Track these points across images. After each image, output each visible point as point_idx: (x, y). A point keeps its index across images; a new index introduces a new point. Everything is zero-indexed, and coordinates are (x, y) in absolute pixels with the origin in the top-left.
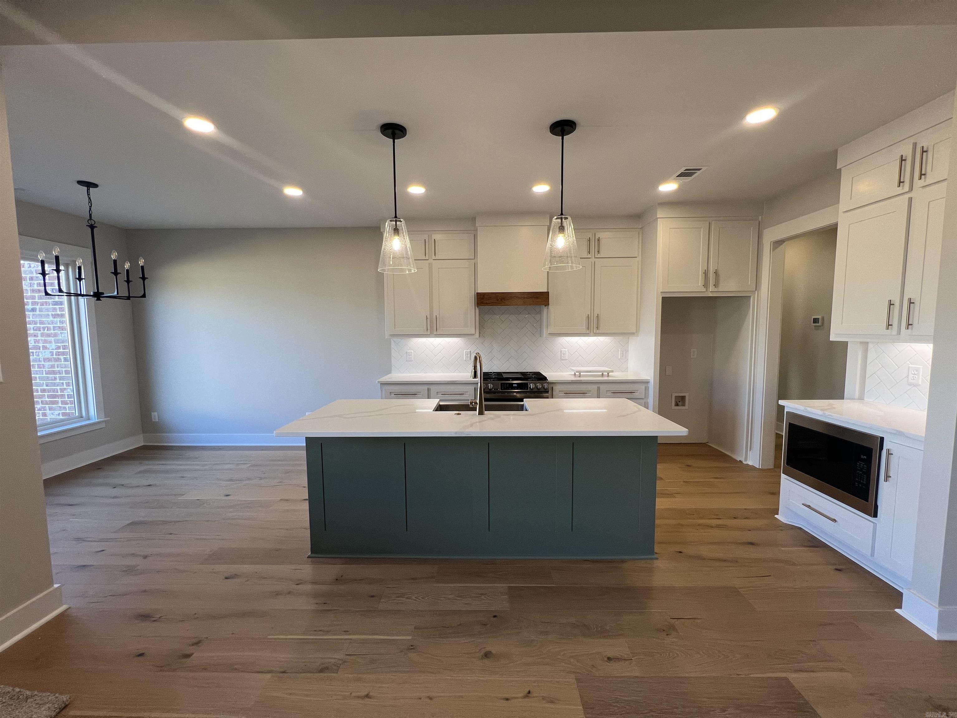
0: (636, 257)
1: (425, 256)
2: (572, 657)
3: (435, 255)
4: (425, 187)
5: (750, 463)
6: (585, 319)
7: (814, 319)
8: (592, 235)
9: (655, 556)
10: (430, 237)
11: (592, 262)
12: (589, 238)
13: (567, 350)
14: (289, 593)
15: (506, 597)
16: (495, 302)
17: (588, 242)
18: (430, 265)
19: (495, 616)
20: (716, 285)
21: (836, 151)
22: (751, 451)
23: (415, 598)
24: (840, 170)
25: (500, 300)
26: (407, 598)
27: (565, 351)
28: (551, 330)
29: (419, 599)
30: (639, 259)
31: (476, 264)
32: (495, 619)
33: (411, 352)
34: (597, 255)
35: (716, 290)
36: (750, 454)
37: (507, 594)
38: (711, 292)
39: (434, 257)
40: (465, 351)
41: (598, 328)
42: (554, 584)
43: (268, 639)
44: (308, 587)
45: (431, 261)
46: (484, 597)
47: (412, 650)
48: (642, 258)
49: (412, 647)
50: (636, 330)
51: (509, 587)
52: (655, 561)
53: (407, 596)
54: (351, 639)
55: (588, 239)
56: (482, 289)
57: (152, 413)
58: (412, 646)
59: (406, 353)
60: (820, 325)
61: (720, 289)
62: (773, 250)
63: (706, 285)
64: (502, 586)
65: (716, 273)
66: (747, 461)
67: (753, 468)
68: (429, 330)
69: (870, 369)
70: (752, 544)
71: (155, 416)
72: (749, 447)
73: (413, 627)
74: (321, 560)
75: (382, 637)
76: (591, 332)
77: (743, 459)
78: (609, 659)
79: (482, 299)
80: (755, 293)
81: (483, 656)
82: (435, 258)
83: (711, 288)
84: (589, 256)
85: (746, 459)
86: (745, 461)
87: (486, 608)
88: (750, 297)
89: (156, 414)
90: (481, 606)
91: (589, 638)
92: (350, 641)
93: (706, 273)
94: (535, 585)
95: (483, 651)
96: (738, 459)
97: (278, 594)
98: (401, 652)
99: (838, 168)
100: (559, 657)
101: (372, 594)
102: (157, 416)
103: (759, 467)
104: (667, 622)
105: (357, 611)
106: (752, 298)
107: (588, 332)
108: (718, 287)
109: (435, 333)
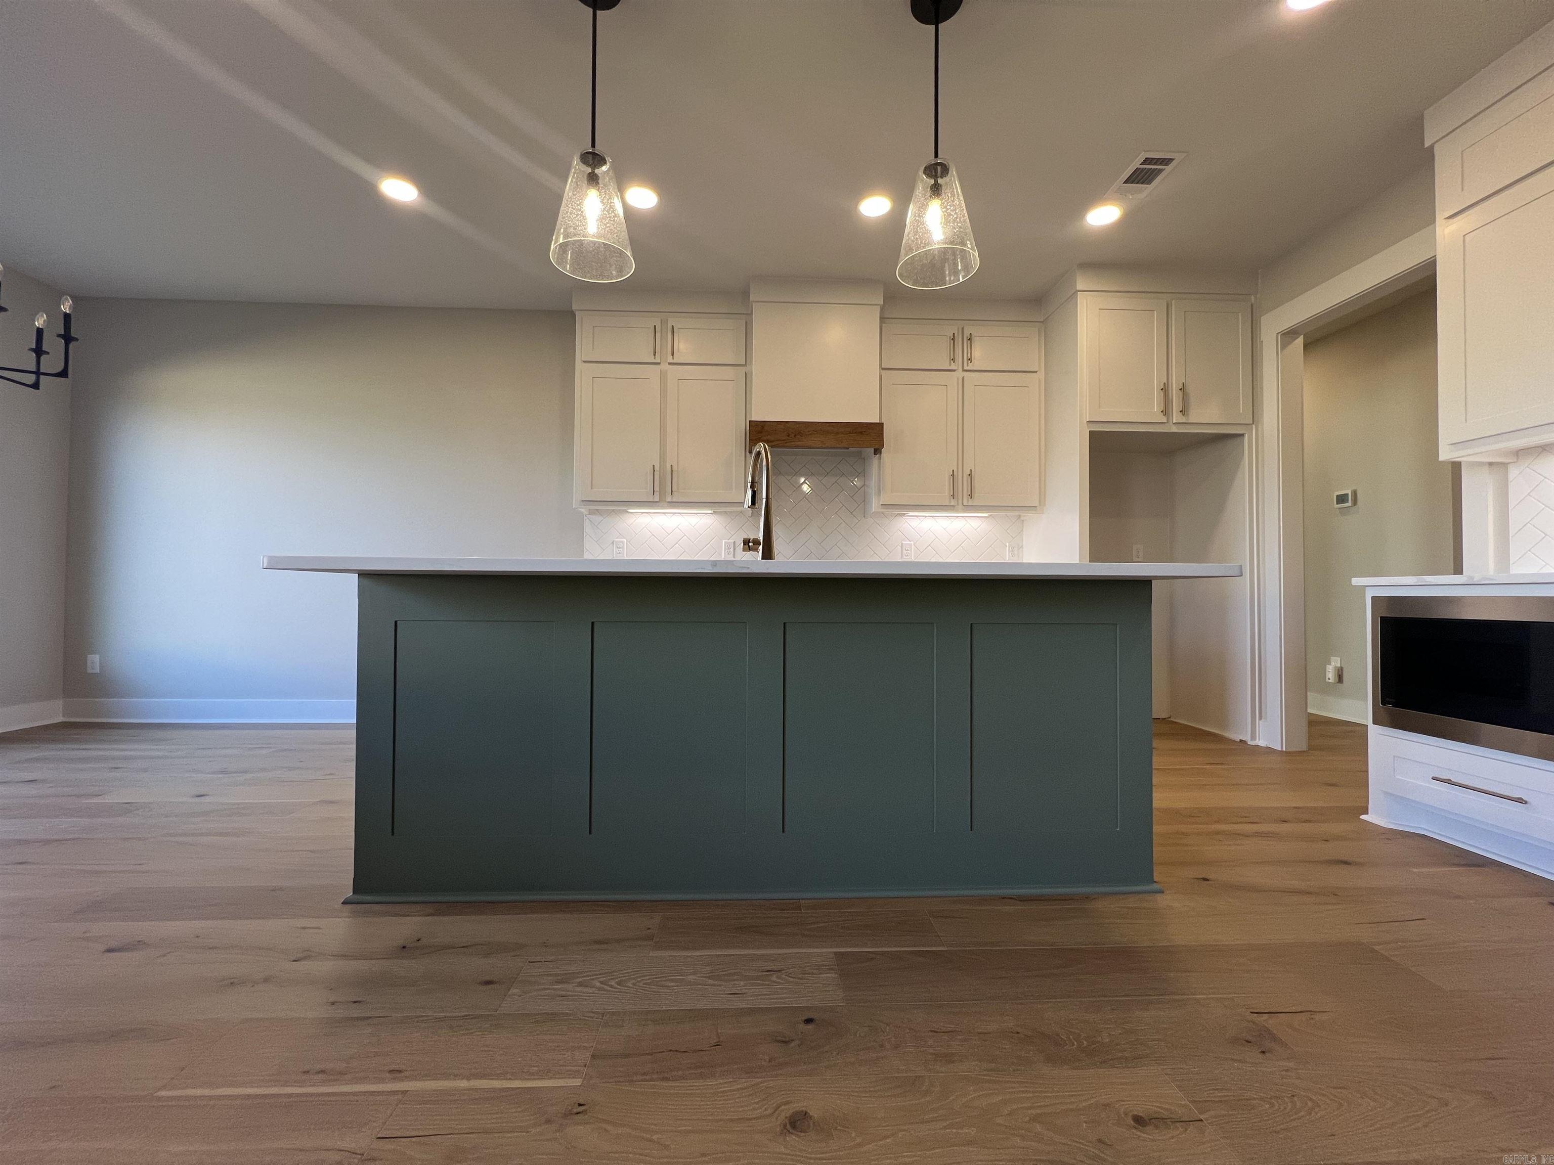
0: (1036, 372)
1: (655, 355)
2: (1035, 1119)
3: (673, 355)
4: (660, 195)
5: (1262, 743)
6: (947, 479)
7: (1337, 496)
8: (958, 331)
9: (1155, 886)
10: (664, 322)
11: (958, 379)
12: (954, 334)
13: (912, 542)
14: (266, 980)
15: (833, 975)
16: (783, 438)
17: (950, 342)
18: (663, 376)
19: (809, 1021)
20: (1183, 412)
21: (1421, 118)
22: (1263, 720)
23: (598, 984)
24: (1432, 147)
25: (792, 435)
26: (580, 984)
27: (908, 544)
28: (886, 498)
29: (611, 986)
30: (1041, 375)
31: (748, 376)
32: (810, 1027)
33: (623, 542)
34: (968, 366)
35: (1184, 421)
36: (1260, 725)
37: (832, 969)
38: (1175, 424)
39: (670, 360)
40: (724, 541)
41: (971, 496)
42: (943, 945)
43: (159, 1099)
44: (324, 968)
45: (664, 366)
46: (777, 977)
47: (580, 1117)
48: (1046, 374)
49: (581, 1109)
50: (1040, 501)
51: (835, 953)
52: (1159, 897)
53: (581, 980)
54: (405, 1092)
55: (950, 337)
56: (760, 415)
57: (89, 656)
58: (580, 1105)
59: (613, 542)
60: (1350, 505)
61: (1192, 420)
62: (1282, 350)
63: (1166, 412)
64: (823, 952)
65: (1183, 389)
66: (1255, 740)
67: (1269, 751)
68: (658, 493)
69: (1516, 518)
70: (1346, 863)
71: (94, 662)
72: (1259, 712)
73: (588, 1055)
74: (377, 907)
75: (496, 1084)
76: (958, 504)
77: (1247, 738)
78: (1139, 1121)
79: (759, 433)
80: (1252, 428)
81: (785, 1126)
82: (675, 361)
83: (1176, 417)
84: (953, 367)
85: (1253, 737)
86: (1251, 740)
87: (784, 1003)
88: (1242, 435)
89: (97, 656)
90: (772, 997)
91: (1065, 1067)
92: (400, 1097)
93: (1165, 389)
94: (898, 949)
95: (787, 1111)
96: (1237, 737)
97: (232, 983)
98: (548, 1121)
99: (1426, 145)
100: (999, 1120)
101: (488, 978)
102: (98, 664)
103: (1282, 747)
104: (1249, 1022)
105: (440, 1020)
106: (1246, 436)
107: (952, 504)
108: (1188, 415)
109: (669, 499)
